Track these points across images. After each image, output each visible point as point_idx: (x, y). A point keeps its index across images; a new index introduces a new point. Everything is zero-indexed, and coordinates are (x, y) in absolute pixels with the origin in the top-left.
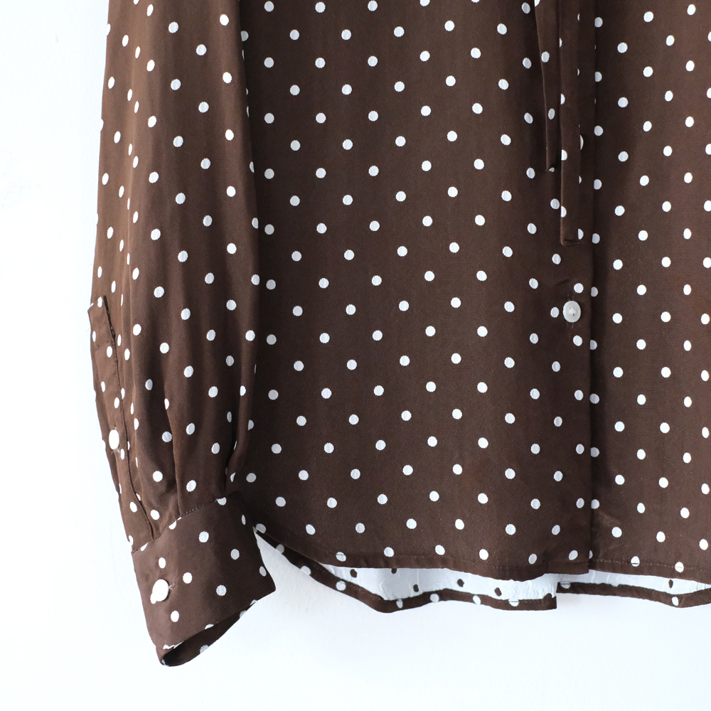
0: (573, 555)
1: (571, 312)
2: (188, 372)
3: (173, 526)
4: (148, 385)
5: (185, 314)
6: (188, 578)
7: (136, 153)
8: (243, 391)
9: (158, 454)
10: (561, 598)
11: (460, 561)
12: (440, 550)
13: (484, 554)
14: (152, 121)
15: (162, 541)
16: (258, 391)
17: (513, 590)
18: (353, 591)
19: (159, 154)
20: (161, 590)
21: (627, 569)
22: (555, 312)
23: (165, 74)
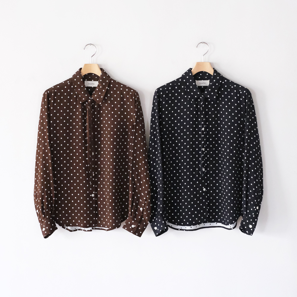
0: (94, 225)
1: (93, 195)
2: (47, 203)
3: (45, 222)
4: (42, 205)
5: (46, 197)
6: (47, 228)
7: (40, 177)
8: (53, 205)
9: (43, 213)
10: (92, 230)
11: (79, 226)
12: (77, 224)
13: (82, 225)
14: (42, 173)
15: (44, 223)
16: (55, 205)
17: (86, 229)
18: (67, 229)
19: (42, 177)
20: (44, 229)
21: (100, 227)
22: (91, 195)
23: (43, 168)
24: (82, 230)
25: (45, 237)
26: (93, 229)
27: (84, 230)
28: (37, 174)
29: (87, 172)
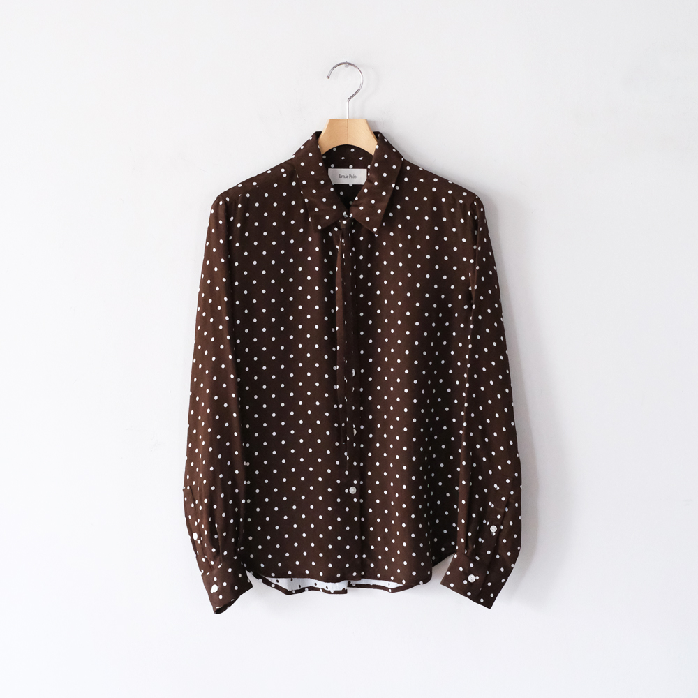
0: (355, 574)
1: (353, 490)
2: (224, 515)
3: (219, 567)
4: (210, 520)
5: (222, 496)
6: (225, 584)
7: (203, 439)
8: (241, 520)
9: (213, 543)
10: (349, 590)
11: (314, 576)
12: (307, 572)
13: (321, 574)
14: (209, 430)
15: (215, 572)
16: (245, 520)
17: (332, 586)
18: (277, 587)
19: (211, 440)
20: (215, 589)
21: (376, 578)
22: (346, 491)
23: (213, 414)
24: (318, 589)
25: (218, 612)
26: (350, 585)
27: (324, 590)
28: (195, 431)
29: (336, 425)
